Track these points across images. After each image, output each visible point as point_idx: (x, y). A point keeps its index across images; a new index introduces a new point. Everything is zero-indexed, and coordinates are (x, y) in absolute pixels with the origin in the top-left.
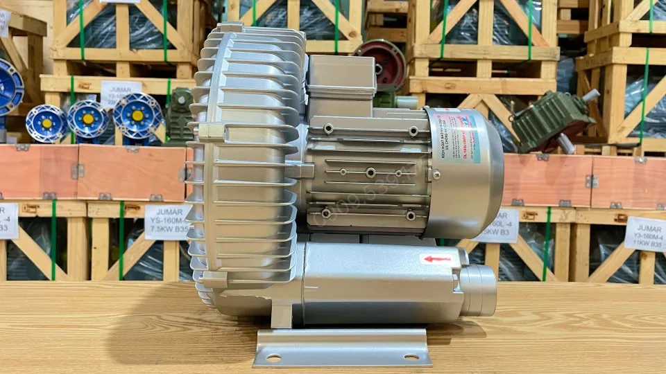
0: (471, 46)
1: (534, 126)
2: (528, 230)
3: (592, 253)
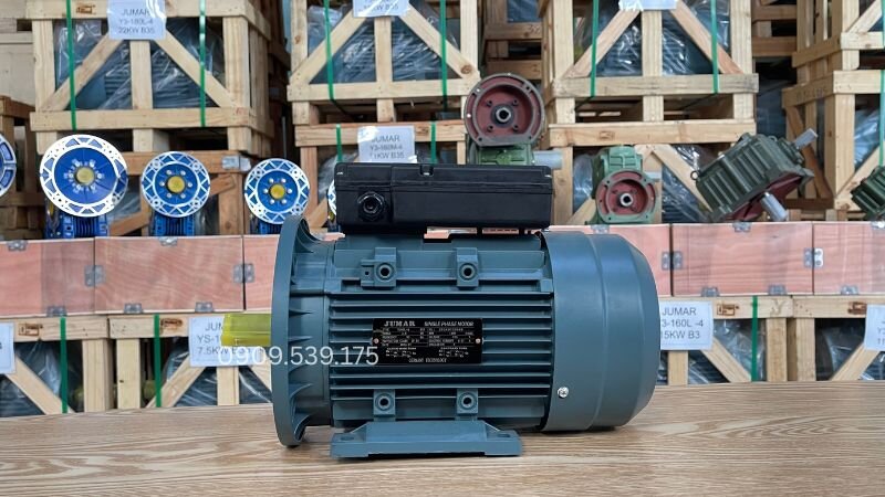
0: (631, 78)
1: (726, 184)
2: (727, 331)
3: (818, 360)
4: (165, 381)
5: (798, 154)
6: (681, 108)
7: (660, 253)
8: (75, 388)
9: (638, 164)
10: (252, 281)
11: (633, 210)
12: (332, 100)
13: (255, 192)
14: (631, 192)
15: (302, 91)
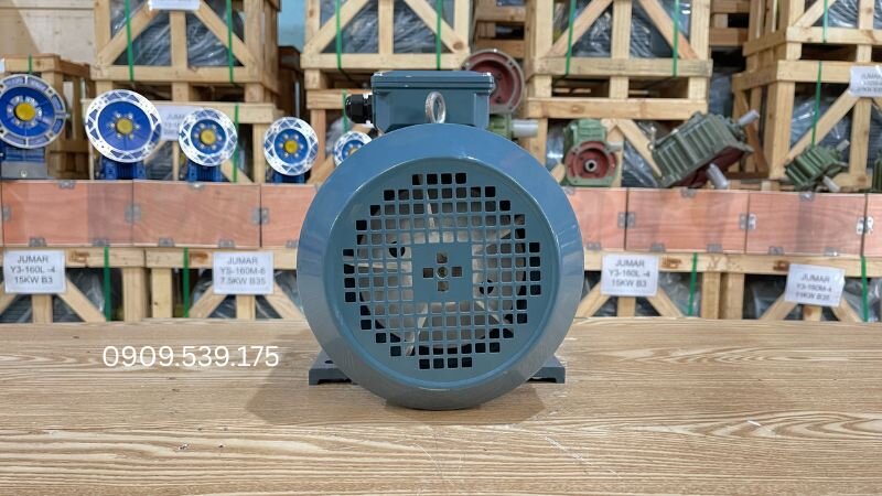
0: (602, 59)
1: (678, 156)
2: (670, 281)
3: (745, 308)
4: (191, 304)
5: (741, 132)
6: (645, 87)
7: (616, 213)
8: (117, 307)
9: (604, 135)
10: (268, 222)
11: (597, 175)
12: (340, 69)
13: (272, 147)
14: (596, 160)
15: (314, 60)
